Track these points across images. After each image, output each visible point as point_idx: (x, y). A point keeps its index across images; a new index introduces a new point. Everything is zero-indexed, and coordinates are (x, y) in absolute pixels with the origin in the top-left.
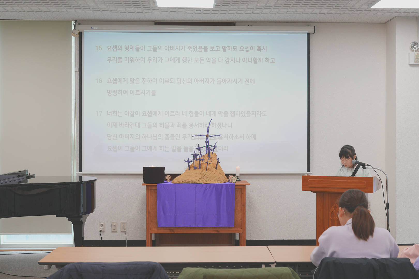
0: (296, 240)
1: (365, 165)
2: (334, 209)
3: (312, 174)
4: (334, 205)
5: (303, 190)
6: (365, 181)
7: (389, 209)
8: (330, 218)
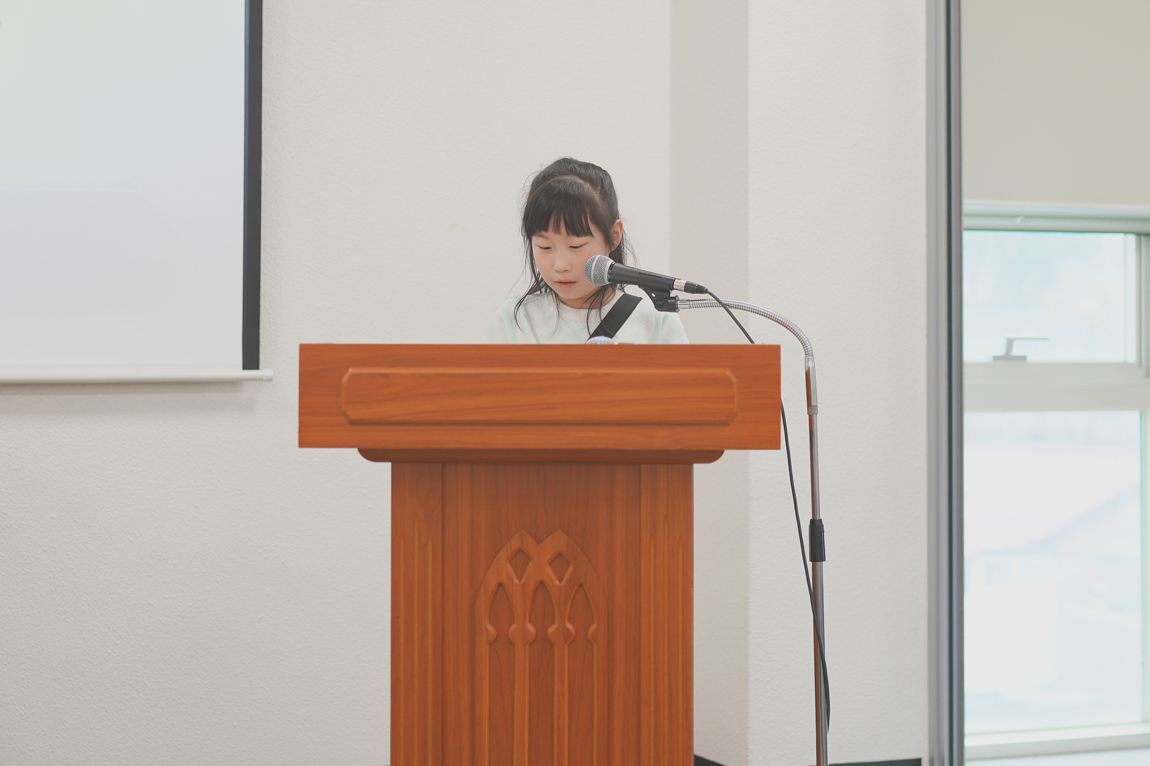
1: (673, 289)
2: (508, 566)
3: (270, 380)
4: (515, 543)
5: (303, 443)
6: (728, 372)
7: (822, 559)
8: (487, 630)
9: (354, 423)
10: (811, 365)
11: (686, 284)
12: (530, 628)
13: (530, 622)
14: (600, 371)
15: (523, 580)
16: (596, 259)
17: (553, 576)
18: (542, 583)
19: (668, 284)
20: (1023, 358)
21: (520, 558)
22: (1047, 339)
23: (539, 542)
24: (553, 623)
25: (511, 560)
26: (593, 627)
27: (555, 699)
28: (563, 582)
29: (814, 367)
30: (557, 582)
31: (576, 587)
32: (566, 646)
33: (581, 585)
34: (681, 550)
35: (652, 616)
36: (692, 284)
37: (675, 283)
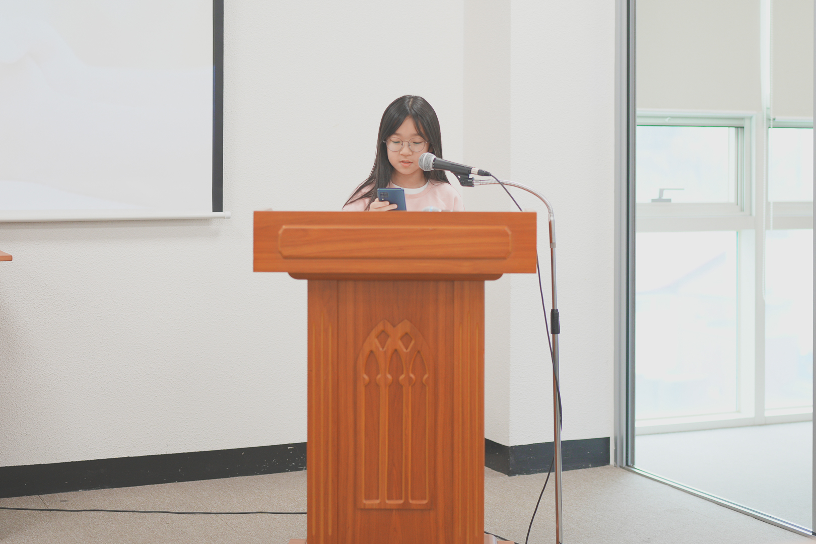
0: (173, 454)
1: (470, 173)
2: (376, 341)
3: (229, 218)
4: (380, 327)
5: (256, 269)
6: (506, 228)
7: (558, 332)
8: (364, 378)
9: (286, 258)
10: (552, 218)
11: (479, 171)
12: (389, 376)
13: (389, 373)
14: (430, 227)
15: (385, 349)
16: (426, 155)
17: (402, 346)
18: (396, 350)
19: (468, 170)
20: (669, 200)
21: (383, 336)
22: (683, 189)
23: (394, 326)
24: (402, 373)
25: (377, 337)
26: (426, 376)
27: (404, 418)
28: (409, 350)
29: (554, 220)
30: (405, 350)
31: (416, 353)
32: (410, 387)
33: (419, 352)
34: (477, 331)
35: (460, 369)
36: (482, 171)
37: (472, 170)
